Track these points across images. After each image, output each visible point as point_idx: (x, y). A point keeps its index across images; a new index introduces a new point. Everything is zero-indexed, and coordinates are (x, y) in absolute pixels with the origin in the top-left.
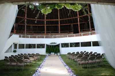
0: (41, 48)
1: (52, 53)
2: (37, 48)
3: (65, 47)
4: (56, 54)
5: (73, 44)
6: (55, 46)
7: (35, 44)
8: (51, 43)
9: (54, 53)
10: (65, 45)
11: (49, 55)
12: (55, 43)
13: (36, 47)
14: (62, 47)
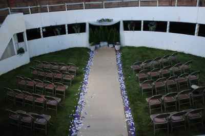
0: (77, 32)
1: (102, 44)
2: (69, 33)
3: (131, 29)
4: (111, 46)
5: (151, 25)
6: (109, 27)
7: (65, 25)
8: (100, 21)
9: (106, 43)
10: (133, 25)
11: (96, 48)
12: (108, 20)
13: (67, 31)
14: (126, 29)
